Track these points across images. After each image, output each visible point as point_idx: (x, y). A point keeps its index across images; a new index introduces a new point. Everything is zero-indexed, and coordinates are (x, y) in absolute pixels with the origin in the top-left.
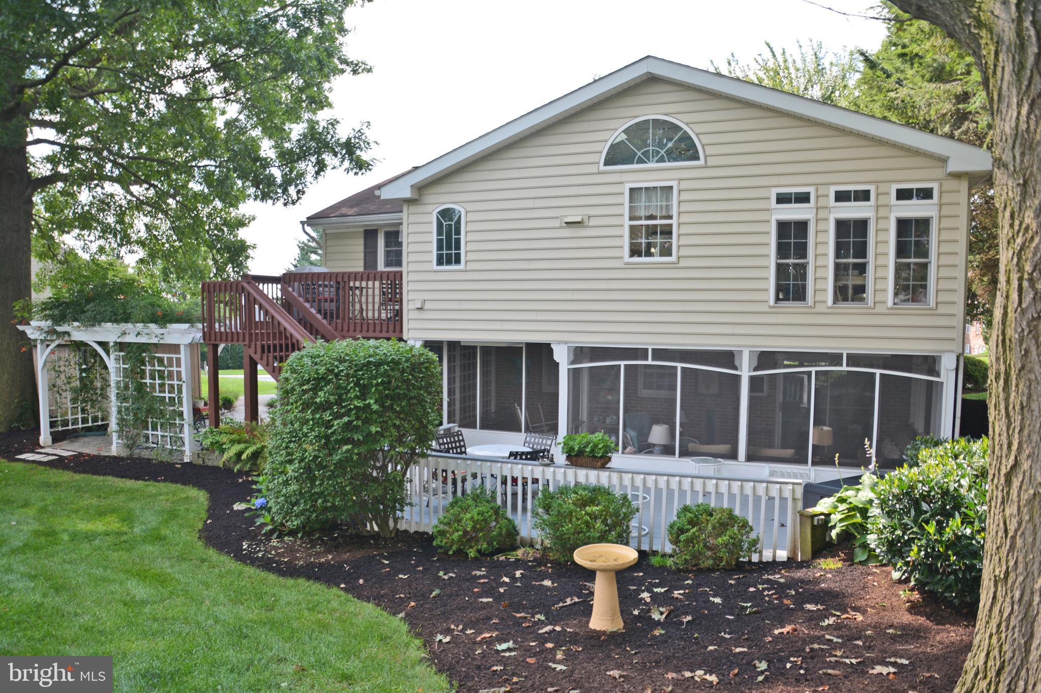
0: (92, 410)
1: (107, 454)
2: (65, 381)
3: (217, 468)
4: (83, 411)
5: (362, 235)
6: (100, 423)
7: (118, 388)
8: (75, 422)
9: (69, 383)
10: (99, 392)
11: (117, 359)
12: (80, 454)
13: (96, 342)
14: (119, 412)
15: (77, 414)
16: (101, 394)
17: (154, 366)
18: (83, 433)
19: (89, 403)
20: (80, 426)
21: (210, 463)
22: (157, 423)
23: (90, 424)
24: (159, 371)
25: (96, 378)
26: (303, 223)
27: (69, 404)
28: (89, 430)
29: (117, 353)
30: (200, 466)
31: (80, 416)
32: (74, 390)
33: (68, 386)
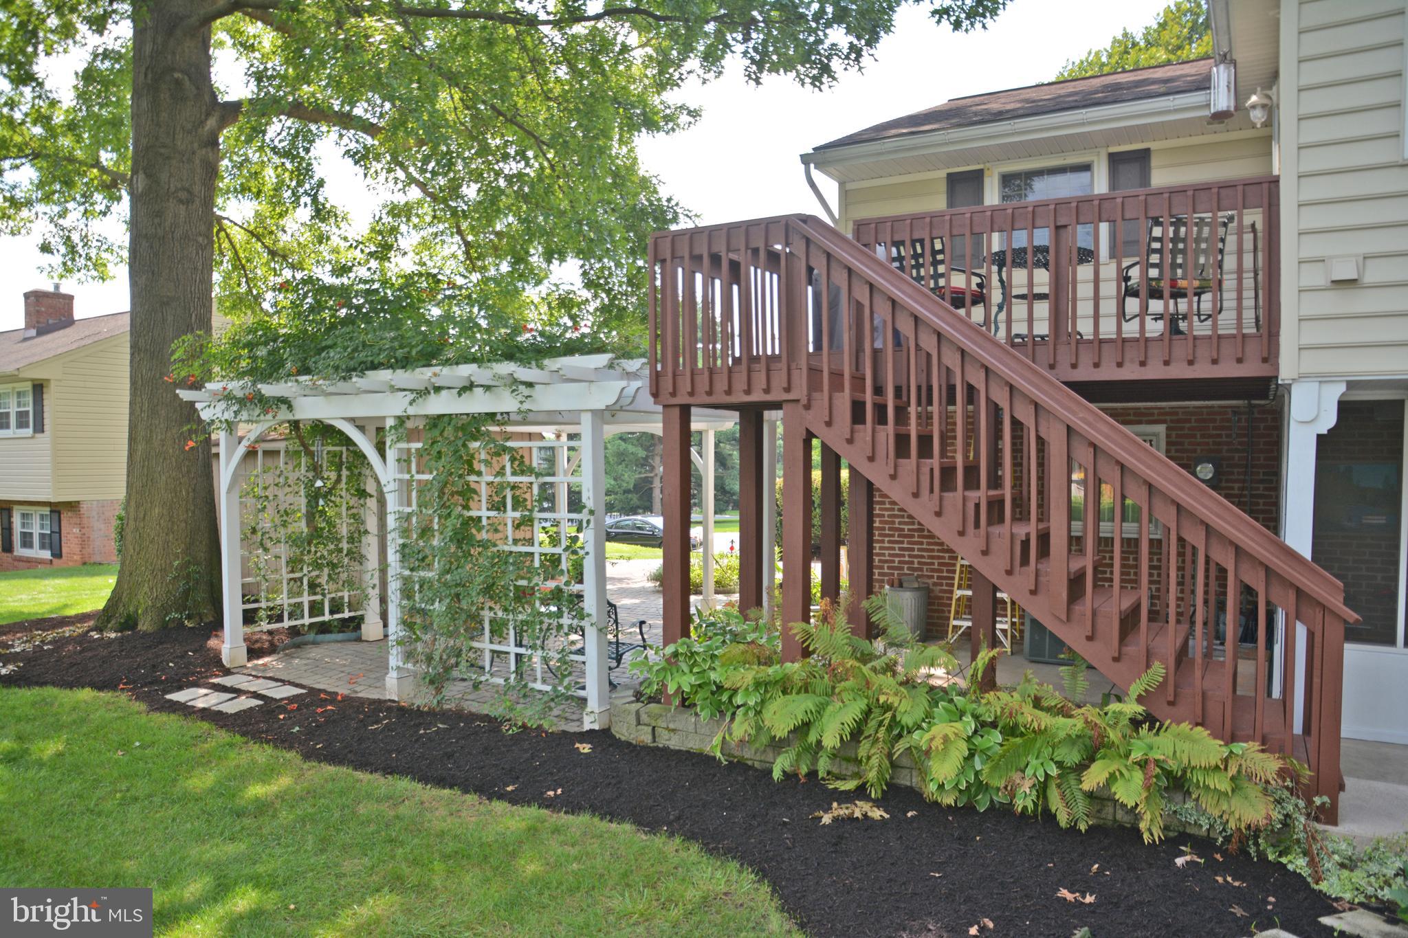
0: (332, 586)
1: (374, 695)
2: (278, 521)
3: (702, 760)
4: (313, 586)
5: (943, 187)
6: (347, 614)
7: (405, 532)
8: (296, 612)
9: (284, 524)
10: (345, 546)
11: (405, 461)
12: (314, 696)
13: (352, 420)
14: (407, 593)
15: (300, 594)
16: (349, 553)
17: (501, 472)
18: (311, 636)
19: (326, 570)
20: (307, 621)
21: (674, 743)
22: (505, 623)
23: (327, 617)
24: (514, 487)
25: (339, 515)
26: (806, 159)
27: (284, 570)
28: (323, 628)
29: (404, 445)
30: (645, 748)
31: (306, 599)
32: (294, 541)
33: (282, 530)
